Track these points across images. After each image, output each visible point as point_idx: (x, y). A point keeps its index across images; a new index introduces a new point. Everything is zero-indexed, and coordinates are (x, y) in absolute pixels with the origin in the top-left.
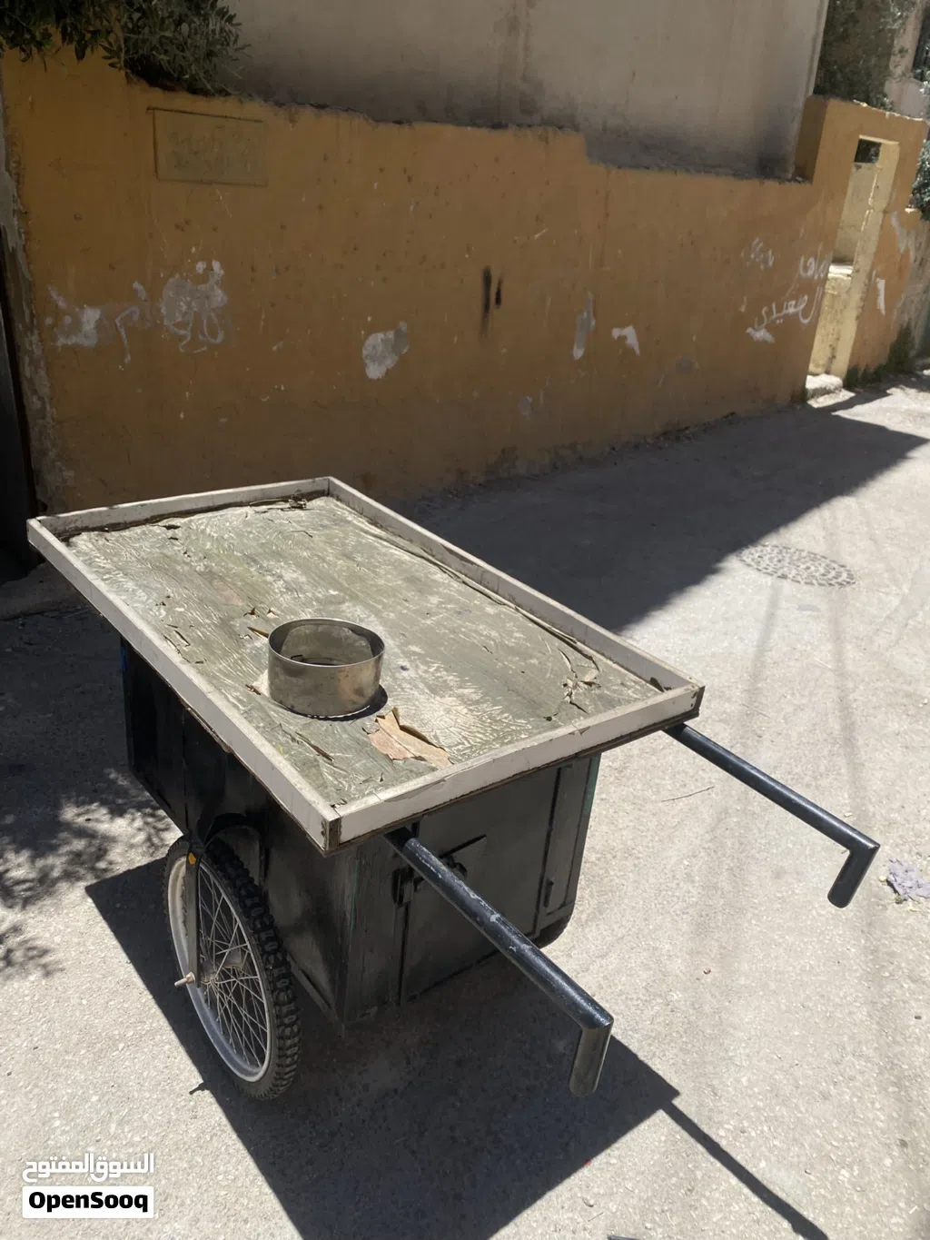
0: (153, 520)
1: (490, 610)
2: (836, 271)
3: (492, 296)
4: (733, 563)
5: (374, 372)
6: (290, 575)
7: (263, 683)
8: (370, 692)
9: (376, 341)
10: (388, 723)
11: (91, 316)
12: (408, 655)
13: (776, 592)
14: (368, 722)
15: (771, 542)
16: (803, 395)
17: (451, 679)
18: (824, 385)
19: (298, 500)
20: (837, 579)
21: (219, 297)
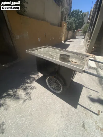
2: (63, 34)
5: (39, 41)
9: (39, 38)
10: (72, 62)
18: (63, 42)
19: (46, 47)
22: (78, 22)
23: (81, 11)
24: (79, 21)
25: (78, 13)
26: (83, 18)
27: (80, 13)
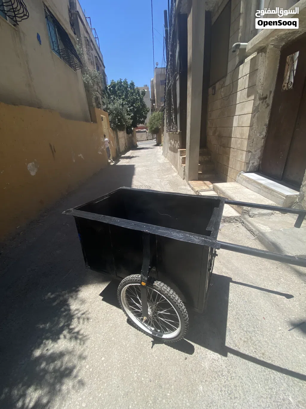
3: (53, 150)
5: (33, 173)
22: (133, 109)
23: (132, 84)
24: (133, 106)
25: (126, 88)
26: (141, 100)
27: (130, 87)
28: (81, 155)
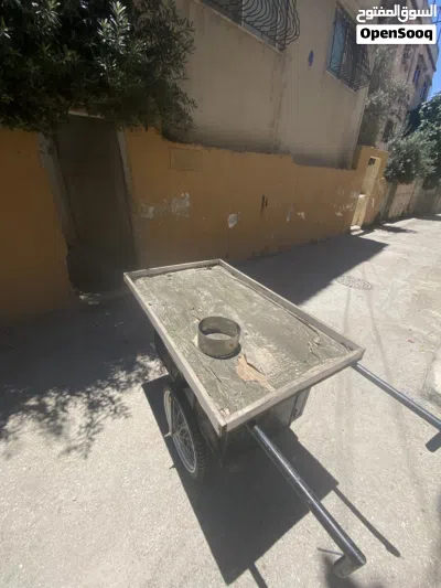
0: (164, 273)
1: (275, 309)
2: (361, 196)
3: (264, 203)
4: (335, 282)
5: (231, 226)
6: (206, 293)
7: (196, 340)
8: (235, 346)
9: (232, 216)
10: (242, 360)
11: (151, 209)
12: (248, 328)
13: (349, 292)
14: (234, 360)
15: (346, 275)
16: (350, 231)
17: (265, 340)
18: (355, 228)
19: (209, 266)
20: (367, 287)
21: (188, 204)
28: (303, 214)
